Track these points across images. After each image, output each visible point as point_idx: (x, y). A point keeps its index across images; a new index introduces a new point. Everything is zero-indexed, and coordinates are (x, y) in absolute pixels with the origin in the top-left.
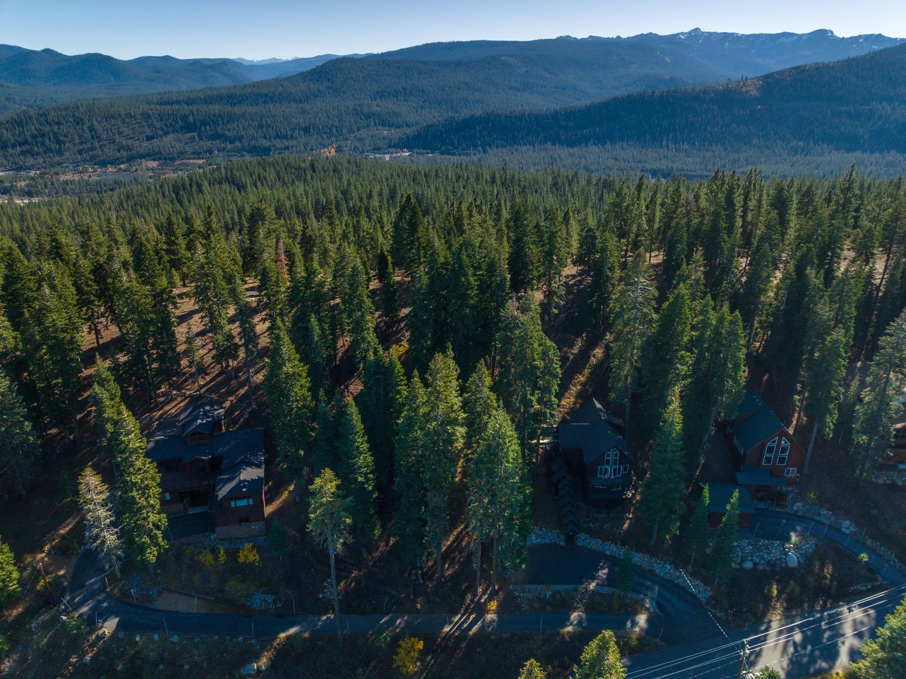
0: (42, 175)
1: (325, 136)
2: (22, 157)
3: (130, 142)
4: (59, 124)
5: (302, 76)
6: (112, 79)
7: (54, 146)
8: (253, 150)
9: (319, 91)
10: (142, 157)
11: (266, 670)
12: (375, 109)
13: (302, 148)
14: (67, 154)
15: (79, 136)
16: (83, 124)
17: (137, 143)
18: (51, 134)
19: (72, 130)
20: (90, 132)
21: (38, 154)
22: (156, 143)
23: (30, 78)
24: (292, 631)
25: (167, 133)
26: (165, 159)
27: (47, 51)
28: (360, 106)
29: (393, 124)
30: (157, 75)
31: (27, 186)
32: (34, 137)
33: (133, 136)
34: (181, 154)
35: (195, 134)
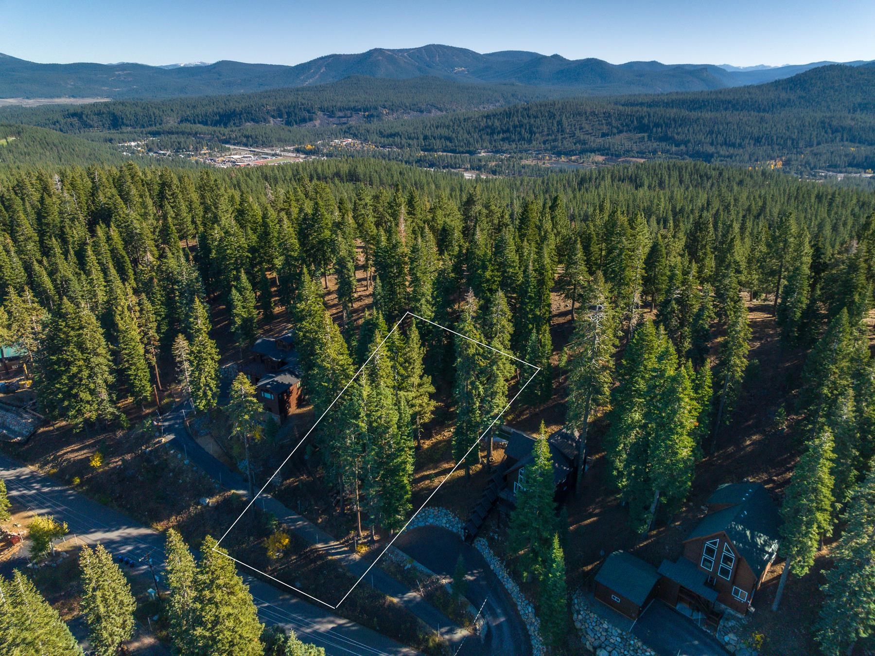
0: (508, 159)
1: (776, 147)
2: (501, 143)
3: (587, 137)
4: (536, 117)
5: (777, 84)
6: (600, 81)
7: (527, 136)
8: (696, 155)
9: (789, 100)
10: (593, 151)
11: (211, 507)
12: (848, 123)
13: (747, 157)
14: (534, 143)
15: (548, 129)
16: (554, 118)
17: (593, 138)
18: (528, 125)
19: (544, 123)
20: (558, 125)
21: (514, 141)
22: (609, 139)
23: (536, 78)
24: (241, 492)
25: (620, 132)
26: (612, 155)
27: (556, 57)
28: (830, 118)
29: (866, 140)
30: (638, 78)
31: (496, 166)
32: (515, 127)
33: (591, 131)
34: (628, 152)
35: (646, 135)
